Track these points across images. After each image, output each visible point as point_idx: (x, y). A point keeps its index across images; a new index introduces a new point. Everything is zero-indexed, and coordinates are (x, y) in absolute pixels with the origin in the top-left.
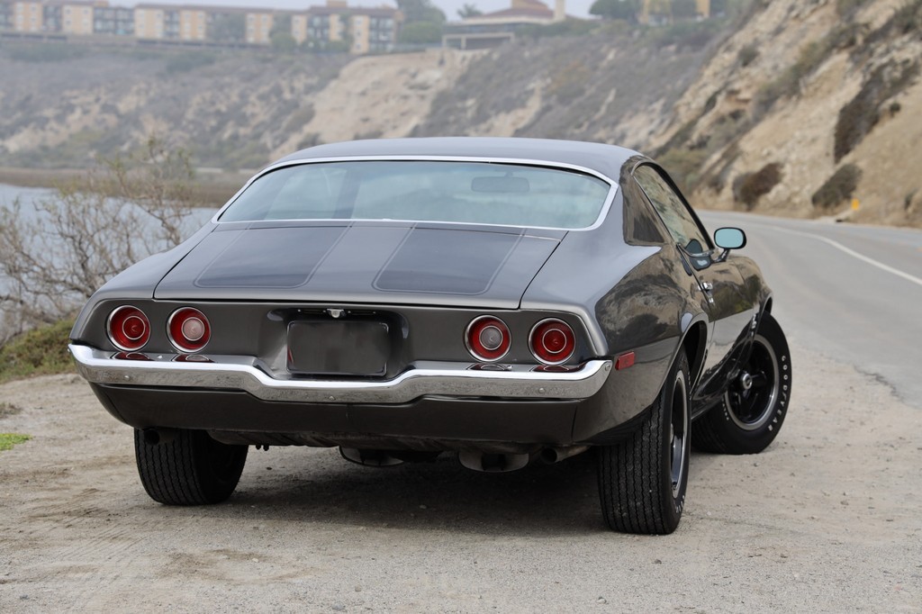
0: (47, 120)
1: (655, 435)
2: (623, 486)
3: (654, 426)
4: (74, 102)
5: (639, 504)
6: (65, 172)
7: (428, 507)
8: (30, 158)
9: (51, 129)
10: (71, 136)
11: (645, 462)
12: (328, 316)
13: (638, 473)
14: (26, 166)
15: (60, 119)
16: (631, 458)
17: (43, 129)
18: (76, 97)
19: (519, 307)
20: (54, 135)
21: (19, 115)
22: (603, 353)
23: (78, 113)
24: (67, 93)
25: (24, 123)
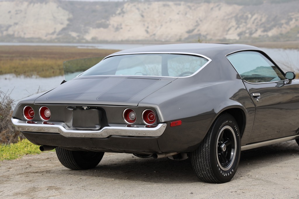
0: (282, 24)
1: (207, 149)
2: (199, 166)
3: (207, 145)
4: (292, 17)
5: (205, 172)
6: (289, 42)
7: (156, 172)
8: (276, 38)
9: (284, 27)
10: (291, 29)
11: (204, 158)
12: (83, 109)
13: (203, 162)
14: (275, 41)
15: (287, 23)
16: (199, 156)
17: (281, 27)
18: (293, 15)
19: (138, 106)
20: (285, 29)
21: (273, 23)
22: (163, 121)
23: (294, 20)
24: (290, 14)
25: (274, 26)
